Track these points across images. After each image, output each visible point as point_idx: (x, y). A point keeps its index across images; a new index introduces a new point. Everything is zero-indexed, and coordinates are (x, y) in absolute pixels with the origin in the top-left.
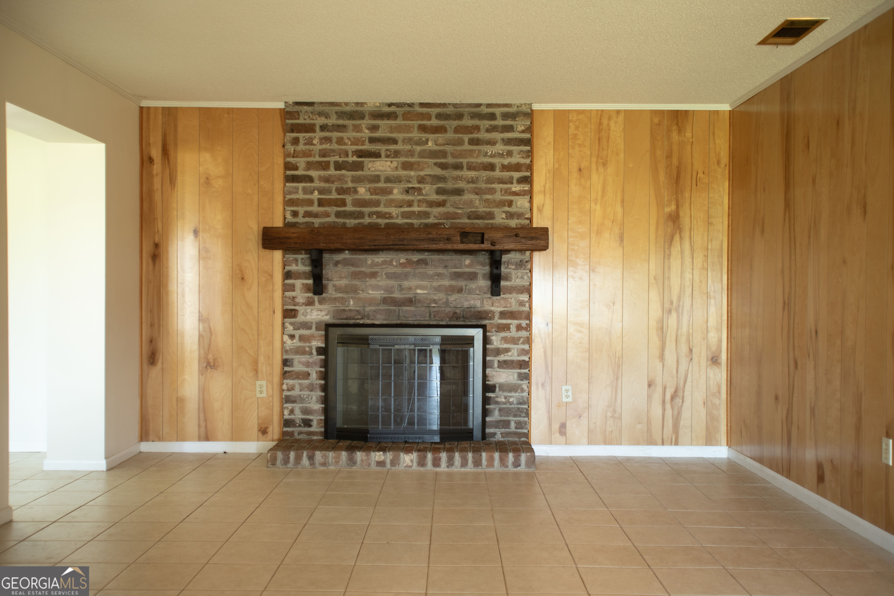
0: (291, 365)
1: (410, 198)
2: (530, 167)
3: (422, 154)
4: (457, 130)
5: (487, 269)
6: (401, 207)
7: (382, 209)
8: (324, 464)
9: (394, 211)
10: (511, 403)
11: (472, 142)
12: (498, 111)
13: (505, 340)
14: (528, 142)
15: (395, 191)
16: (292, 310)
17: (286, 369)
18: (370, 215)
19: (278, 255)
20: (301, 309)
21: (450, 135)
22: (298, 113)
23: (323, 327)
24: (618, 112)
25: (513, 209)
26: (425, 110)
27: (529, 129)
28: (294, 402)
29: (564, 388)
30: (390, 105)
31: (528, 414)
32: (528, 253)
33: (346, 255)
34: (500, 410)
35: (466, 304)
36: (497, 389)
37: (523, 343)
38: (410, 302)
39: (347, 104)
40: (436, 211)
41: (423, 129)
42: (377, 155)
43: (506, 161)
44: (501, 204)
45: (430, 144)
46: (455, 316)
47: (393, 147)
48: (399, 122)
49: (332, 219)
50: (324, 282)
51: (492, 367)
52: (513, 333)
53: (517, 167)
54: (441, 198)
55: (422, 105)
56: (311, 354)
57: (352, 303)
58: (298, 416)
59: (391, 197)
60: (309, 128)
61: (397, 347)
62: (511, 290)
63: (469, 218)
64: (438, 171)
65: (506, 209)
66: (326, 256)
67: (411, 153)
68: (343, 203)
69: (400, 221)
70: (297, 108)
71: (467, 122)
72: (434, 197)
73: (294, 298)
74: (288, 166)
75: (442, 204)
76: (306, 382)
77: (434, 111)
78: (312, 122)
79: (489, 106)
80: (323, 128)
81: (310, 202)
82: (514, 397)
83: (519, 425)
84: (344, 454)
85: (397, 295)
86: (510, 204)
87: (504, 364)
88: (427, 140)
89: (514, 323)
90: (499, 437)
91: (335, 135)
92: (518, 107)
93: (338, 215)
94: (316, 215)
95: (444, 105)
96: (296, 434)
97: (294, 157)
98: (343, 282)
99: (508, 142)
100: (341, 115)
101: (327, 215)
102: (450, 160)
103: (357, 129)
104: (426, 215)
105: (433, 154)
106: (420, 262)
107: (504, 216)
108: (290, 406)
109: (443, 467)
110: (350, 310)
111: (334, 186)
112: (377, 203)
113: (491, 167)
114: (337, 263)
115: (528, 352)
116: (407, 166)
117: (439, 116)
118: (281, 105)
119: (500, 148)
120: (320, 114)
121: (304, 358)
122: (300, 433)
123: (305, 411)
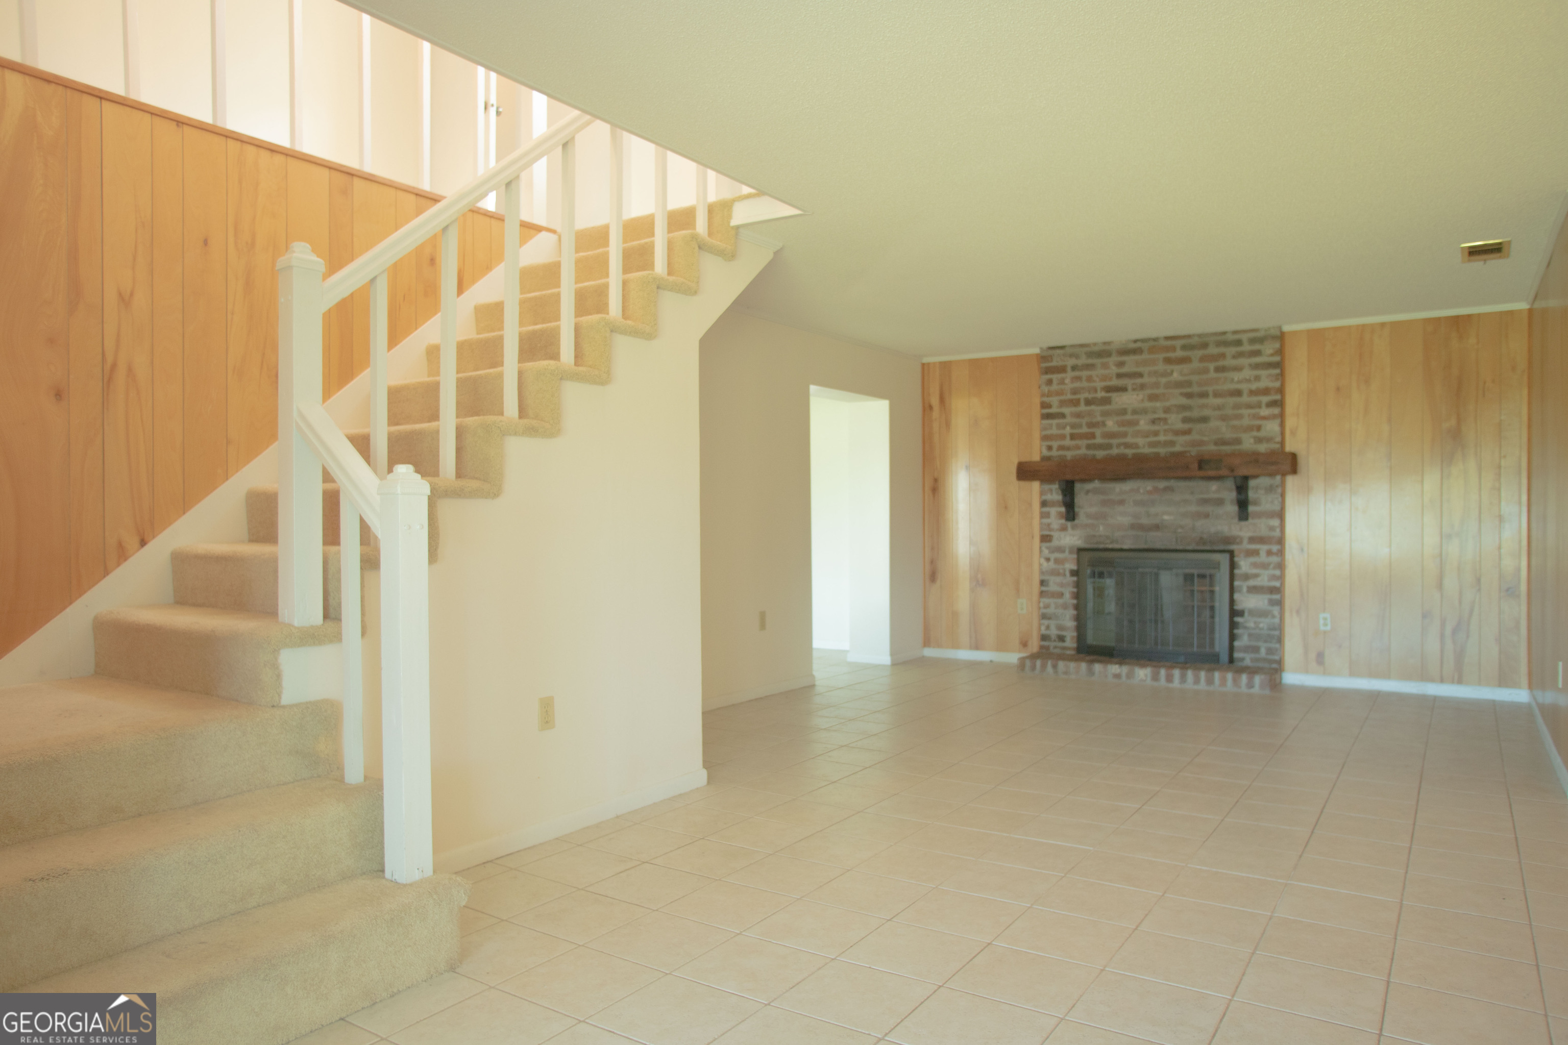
0: (1047, 585)
1: (1155, 428)
2: (1281, 391)
3: (1168, 386)
4: (1202, 359)
5: (1233, 495)
6: (1147, 437)
7: (1129, 440)
8: (1066, 673)
9: (1140, 441)
10: (1262, 629)
11: (1218, 370)
12: (1244, 337)
13: (1255, 565)
14: (1279, 365)
15: (1142, 422)
16: (1047, 536)
17: (1044, 589)
18: (1119, 446)
19: (1036, 485)
20: (1056, 535)
21: (1196, 364)
22: (1051, 356)
23: (1075, 550)
24: (1383, 325)
25: (1262, 434)
26: (1169, 343)
27: (1280, 352)
28: (1049, 618)
29: (1322, 616)
30: (1136, 341)
31: (1280, 640)
32: (1278, 478)
33: (1096, 484)
34: (1250, 635)
35: (1213, 530)
36: (1246, 614)
37: (1274, 568)
38: (1157, 527)
39: (1095, 344)
40: (1182, 439)
41: (1168, 361)
42: (1123, 389)
43: (1254, 386)
44: (1250, 429)
45: (1175, 375)
46: (1202, 541)
47: (1139, 381)
48: (1146, 356)
49: (1083, 451)
50: (1076, 509)
51: (1240, 591)
52: (1263, 558)
53: (1266, 391)
54: (1186, 426)
55: (1167, 338)
56: (1064, 575)
57: (1101, 528)
58: (1054, 632)
59: (1138, 428)
60: (1062, 369)
61: (1140, 570)
62: (1259, 515)
63: (1216, 444)
64: (1184, 401)
65: (1255, 433)
66: (1078, 486)
67: (1157, 385)
68: (1093, 436)
69: (1147, 450)
70: (1051, 352)
71: (1213, 350)
72: (1180, 426)
73: (1049, 525)
74: (1044, 405)
75: (1188, 432)
76: (1060, 601)
77: (1179, 343)
78: (1064, 363)
79: (1235, 332)
80: (1074, 368)
81: (1063, 437)
82: (1264, 623)
83: (1270, 651)
84: (1084, 666)
85: (1145, 521)
86: (1259, 428)
87: (1254, 590)
88: (1172, 372)
89: (1263, 548)
90: (1248, 662)
91: (1085, 374)
92: (1266, 330)
93: (1089, 447)
94: (1068, 448)
95: (1189, 336)
96: (1051, 648)
97: (1048, 396)
98: (1093, 510)
99: (1257, 366)
100: (1090, 355)
101: (1078, 447)
102: (1195, 389)
103: (1105, 366)
104: (1172, 443)
105: (1178, 385)
106: (1166, 489)
107: (1252, 441)
108: (1046, 622)
109: (1176, 683)
110: (1100, 536)
111: (1084, 421)
112: (1125, 435)
113: (1238, 393)
114: (1088, 492)
115: (1281, 578)
116: (1153, 398)
117: (1184, 348)
118: (1036, 351)
119: (1247, 373)
120: (1071, 356)
121: (1058, 579)
122: (1055, 647)
123: (1060, 628)
